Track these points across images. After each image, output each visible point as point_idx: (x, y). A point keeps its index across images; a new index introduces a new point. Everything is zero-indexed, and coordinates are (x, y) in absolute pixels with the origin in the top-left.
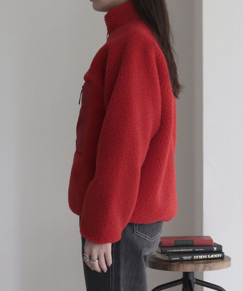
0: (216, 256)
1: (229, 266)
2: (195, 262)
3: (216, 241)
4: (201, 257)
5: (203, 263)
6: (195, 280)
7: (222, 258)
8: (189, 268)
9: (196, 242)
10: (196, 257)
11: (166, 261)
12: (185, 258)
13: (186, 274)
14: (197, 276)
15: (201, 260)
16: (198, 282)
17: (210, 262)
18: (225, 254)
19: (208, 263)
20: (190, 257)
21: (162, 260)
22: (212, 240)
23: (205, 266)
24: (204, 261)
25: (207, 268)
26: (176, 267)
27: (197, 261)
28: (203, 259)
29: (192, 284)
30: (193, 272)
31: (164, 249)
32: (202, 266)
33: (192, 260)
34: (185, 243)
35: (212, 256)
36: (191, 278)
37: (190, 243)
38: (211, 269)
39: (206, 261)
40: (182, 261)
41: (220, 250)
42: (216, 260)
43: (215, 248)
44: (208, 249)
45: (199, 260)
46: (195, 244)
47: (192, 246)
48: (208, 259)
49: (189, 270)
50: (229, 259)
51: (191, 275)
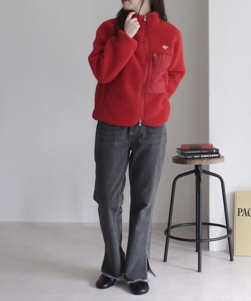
0: (215, 155)
1: (223, 161)
2: (202, 159)
3: (215, 146)
4: (205, 156)
5: (207, 160)
6: (202, 171)
7: (219, 157)
8: (198, 162)
9: (202, 147)
10: (202, 156)
11: (184, 159)
12: (195, 157)
13: (197, 166)
14: (203, 168)
16: (205, 172)
17: (211, 159)
18: (221, 155)
20: (199, 156)
21: (182, 158)
22: (212, 146)
26: (189, 162)
28: (207, 158)
29: (201, 173)
30: (201, 165)
31: (182, 151)
33: (200, 158)
34: (196, 148)
35: (213, 156)
36: (200, 169)
37: (199, 148)
40: (194, 158)
41: (217, 152)
42: (215, 158)
43: (215, 151)
44: (211, 151)
45: (204, 158)
47: (200, 149)
48: (210, 157)
49: (197, 164)
50: (223, 157)
51: (200, 167)
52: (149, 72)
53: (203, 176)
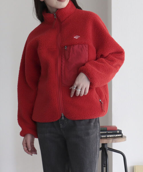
0: (118, 135)
1: (125, 140)
2: (108, 138)
3: (118, 128)
4: (111, 136)
5: (112, 139)
6: (108, 148)
7: (122, 137)
8: (105, 141)
9: (108, 129)
10: (108, 136)
12: (103, 136)
13: (103, 145)
15: (111, 137)
16: (109, 149)
17: (116, 139)
18: (123, 135)
19: (114, 139)
20: (105, 136)
22: (116, 128)
23: (113, 140)
24: (112, 138)
25: (114, 141)
27: (109, 138)
28: (112, 137)
29: (106, 150)
32: (111, 140)
33: (106, 138)
34: (103, 129)
35: (117, 136)
36: (106, 147)
37: (105, 129)
38: (116, 142)
39: (113, 138)
40: (101, 138)
41: (120, 132)
42: (118, 138)
43: (118, 132)
44: (114, 132)
45: (110, 137)
47: (106, 130)
48: (114, 137)
49: (104, 143)
50: (125, 137)
51: (106, 145)
52: (61, 65)
53: (109, 152)
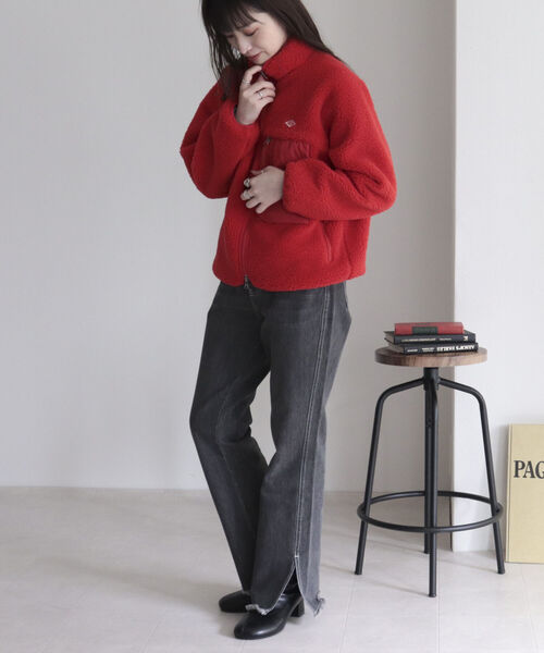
0: (466, 347)
1: (484, 360)
2: (438, 355)
3: (468, 328)
4: (447, 349)
5: (449, 356)
6: (439, 380)
7: (475, 350)
8: (430, 362)
10: (440, 349)
11: (400, 354)
12: (425, 349)
13: (428, 371)
14: (441, 375)
15: (446, 352)
16: (444, 382)
17: (460, 355)
18: (480, 346)
19: (457, 356)
20: (432, 349)
21: (396, 353)
22: (462, 327)
24: (451, 354)
26: (411, 361)
27: (442, 355)
28: (449, 352)
29: (436, 384)
30: (437, 368)
31: (398, 338)
32: (446, 359)
33: (435, 353)
34: (427, 330)
35: (462, 348)
36: (434, 376)
37: (433, 330)
38: (457, 364)
39: (454, 353)
40: (421, 354)
41: (472, 341)
42: (466, 353)
43: (466, 338)
44: (458, 338)
45: (444, 352)
46: (440, 332)
47: (435, 334)
48: (456, 351)
49: (429, 366)
50: (484, 351)
51: (434, 371)
53: (441, 391)
